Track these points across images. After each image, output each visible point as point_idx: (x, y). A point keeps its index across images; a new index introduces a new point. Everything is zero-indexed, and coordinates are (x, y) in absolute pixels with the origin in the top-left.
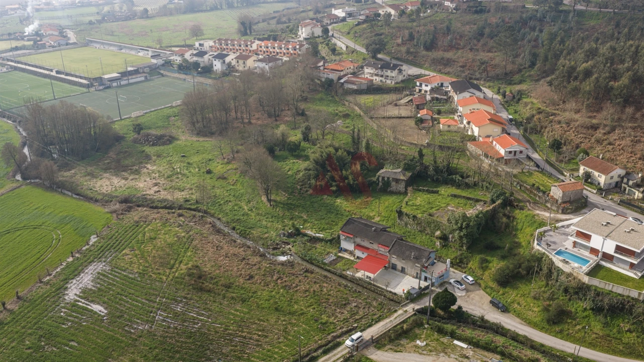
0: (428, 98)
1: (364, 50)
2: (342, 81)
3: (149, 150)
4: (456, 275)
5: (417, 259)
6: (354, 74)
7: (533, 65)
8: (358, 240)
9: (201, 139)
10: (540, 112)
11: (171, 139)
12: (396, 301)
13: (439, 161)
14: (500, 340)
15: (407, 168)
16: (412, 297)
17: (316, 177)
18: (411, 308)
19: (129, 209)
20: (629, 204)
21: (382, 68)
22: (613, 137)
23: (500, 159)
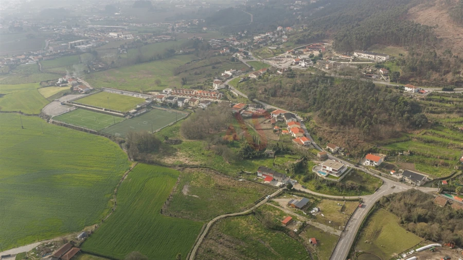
0: (276, 120)
1: (246, 97)
2: (241, 113)
3: (175, 146)
4: (292, 181)
5: (281, 177)
6: (244, 109)
7: (314, 103)
8: (263, 173)
9: (192, 141)
10: (316, 126)
11: (181, 142)
12: (277, 188)
13: (284, 146)
14: (304, 194)
15: (274, 149)
16: (281, 187)
17: (244, 154)
18: (281, 189)
19: (184, 169)
20: (340, 157)
21: (257, 107)
22: (337, 136)
23: (303, 145)
